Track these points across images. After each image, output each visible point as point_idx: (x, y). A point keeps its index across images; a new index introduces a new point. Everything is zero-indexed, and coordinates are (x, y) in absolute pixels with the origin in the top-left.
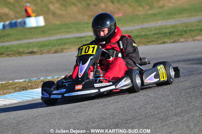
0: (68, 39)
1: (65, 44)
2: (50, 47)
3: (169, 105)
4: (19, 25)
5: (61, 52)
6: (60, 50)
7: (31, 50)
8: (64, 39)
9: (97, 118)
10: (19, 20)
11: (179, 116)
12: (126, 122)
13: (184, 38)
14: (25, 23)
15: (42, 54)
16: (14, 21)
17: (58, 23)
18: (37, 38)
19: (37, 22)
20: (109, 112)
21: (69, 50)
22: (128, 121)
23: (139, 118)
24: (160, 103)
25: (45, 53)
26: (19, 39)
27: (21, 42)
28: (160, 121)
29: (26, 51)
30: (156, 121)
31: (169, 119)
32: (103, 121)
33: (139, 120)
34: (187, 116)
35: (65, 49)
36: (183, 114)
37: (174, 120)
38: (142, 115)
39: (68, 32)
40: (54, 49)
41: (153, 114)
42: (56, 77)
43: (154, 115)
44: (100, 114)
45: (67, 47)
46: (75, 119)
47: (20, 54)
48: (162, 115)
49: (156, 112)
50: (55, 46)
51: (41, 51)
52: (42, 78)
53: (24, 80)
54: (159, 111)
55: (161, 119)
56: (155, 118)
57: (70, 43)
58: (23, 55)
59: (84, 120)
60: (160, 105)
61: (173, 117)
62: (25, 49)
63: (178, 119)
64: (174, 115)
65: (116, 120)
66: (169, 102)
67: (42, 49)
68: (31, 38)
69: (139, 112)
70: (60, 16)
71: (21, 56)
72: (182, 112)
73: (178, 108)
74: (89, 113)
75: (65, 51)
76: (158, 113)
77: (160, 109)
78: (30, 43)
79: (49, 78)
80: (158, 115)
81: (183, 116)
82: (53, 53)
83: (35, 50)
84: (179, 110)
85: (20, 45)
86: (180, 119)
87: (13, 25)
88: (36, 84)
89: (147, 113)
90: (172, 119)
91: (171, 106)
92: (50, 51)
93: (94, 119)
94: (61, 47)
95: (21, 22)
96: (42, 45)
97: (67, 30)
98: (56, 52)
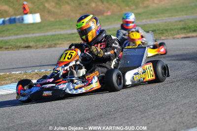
0: (61, 35)
1: (59, 39)
2: (45, 42)
3: (148, 98)
4: (17, 21)
5: (54, 47)
6: (53, 45)
7: (27, 45)
8: (58, 35)
9: (84, 109)
10: (18, 17)
11: (156, 108)
12: (109, 113)
13: (165, 36)
14: (23, 19)
15: (37, 48)
16: (13, 17)
17: (53, 20)
18: (33, 33)
19: (34, 19)
20: (94, 104)
21: (61, 45)
22: (111, 113)
23: (121, 110)
24: (140, 97)
25: (40, 47)
26: (17, 34)
27: (19, 37)
28: (139, 113)
29: (23, 45)
30: (136, 113)
31: (147, 111)
32: (89, 112)
33: (121, 111)
34: (164, 108)
35: (58, 44)
36: (160, 107)
37: (152, 113)
38: (124, 107)
39: (61, 29)
40: (48, 44)
41: (133, 106)
42: (49, 70)
43: (134, 108)
44: (87, 106)
45: (60, 42)
46: (64, 110)
47: (18, 48)
48: (142, 107)
49: (137, 105)
50: (49, 41)
51: (36, 46)
52: (36, 71)
53: (20, 72)
54: (139, 103)
55: (140, 111)
56: (136, 110)
57: (62, 39)
58: (21, 49)
59: (71, 111)
60: (140, 98)
61: (152, 110)
62: (22, 43)
63: (155, 111)
64: (152, 108)
65: (100, 112)
66: (149, 96)
67: (38, 43)
68: (28, 33)
69: (122, 104)
70: (54, 14)
71: (18, 50)
72: (159, 105)
73: (156, 101)
74: (76, 104)
75: (58, 46)
76: (138, 106)
77: (140, 102)
78: (26, 38)
79: (43, 70)
80: (138, 107)
81: (160, 109)
82: (47, 48)
83: (31, 44)
84: (157, 103)
85: (17, 39)
86: (157, 111)
87: (12, 21)
88: (30, 76)
89: (128, 105)
90: (151, 111)
91: (150, 99)
92: (45, 46)
93: (81, 110)
94: (54, 42)
95: (19, 19)
96: (38, 40)
97: (61, 26)
98: (50, 47)
